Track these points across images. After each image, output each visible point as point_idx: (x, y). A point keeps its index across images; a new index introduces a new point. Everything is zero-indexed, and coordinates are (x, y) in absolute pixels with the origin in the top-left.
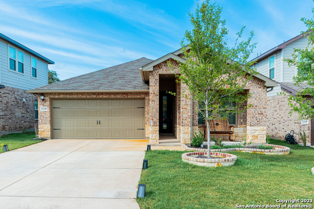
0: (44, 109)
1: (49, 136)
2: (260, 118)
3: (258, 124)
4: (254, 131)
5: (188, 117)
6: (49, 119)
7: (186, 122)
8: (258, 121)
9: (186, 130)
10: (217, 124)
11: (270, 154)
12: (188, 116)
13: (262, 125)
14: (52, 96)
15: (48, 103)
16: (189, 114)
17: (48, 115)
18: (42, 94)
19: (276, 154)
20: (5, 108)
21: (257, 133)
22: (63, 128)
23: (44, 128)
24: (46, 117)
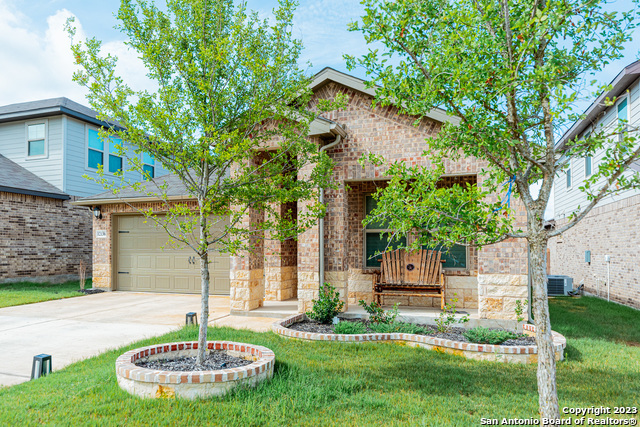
0: (101, 234)
1: (108, 285)
2: (509, 250)
3: (502, 268)
4: (492, 287)
5: (312, 249)
6: (108, 253)
7: (308, 259)
8: (502, 261)
9: (309, 278)
10: (411, 267)
11: (482, 358)
12: (313, 245)
13: (513, 272)
14: (114, 211)
15: (108, 223)
16: (316, 241)
17: (107, 245)
18: (98, 207)
19: (501, 360)
20: (76, 234)
21: (500, 293)
22: (133, 271)
23: (102, 270)
24: (104, 250)
